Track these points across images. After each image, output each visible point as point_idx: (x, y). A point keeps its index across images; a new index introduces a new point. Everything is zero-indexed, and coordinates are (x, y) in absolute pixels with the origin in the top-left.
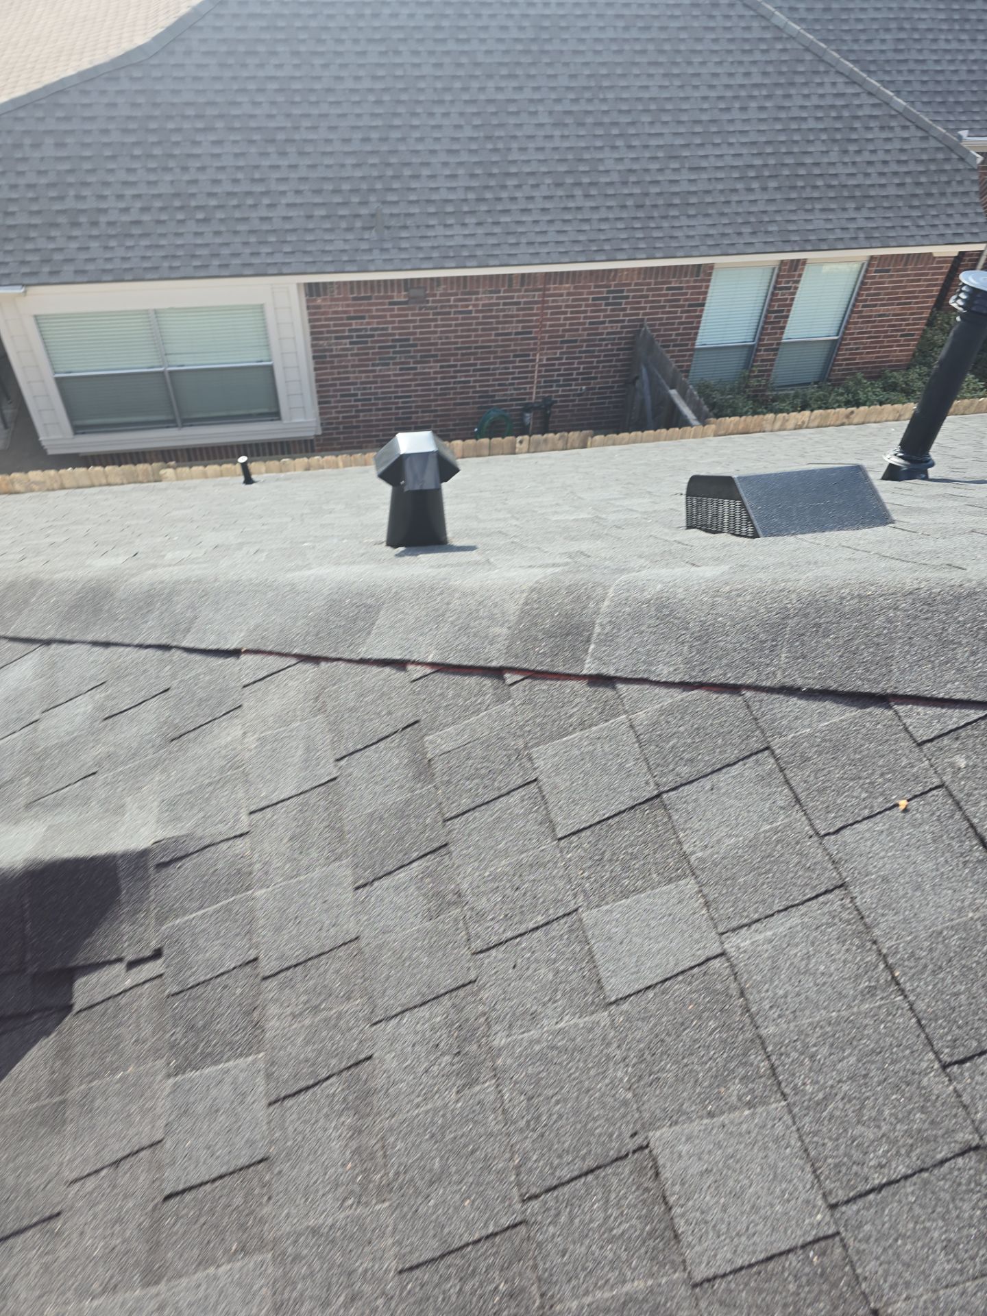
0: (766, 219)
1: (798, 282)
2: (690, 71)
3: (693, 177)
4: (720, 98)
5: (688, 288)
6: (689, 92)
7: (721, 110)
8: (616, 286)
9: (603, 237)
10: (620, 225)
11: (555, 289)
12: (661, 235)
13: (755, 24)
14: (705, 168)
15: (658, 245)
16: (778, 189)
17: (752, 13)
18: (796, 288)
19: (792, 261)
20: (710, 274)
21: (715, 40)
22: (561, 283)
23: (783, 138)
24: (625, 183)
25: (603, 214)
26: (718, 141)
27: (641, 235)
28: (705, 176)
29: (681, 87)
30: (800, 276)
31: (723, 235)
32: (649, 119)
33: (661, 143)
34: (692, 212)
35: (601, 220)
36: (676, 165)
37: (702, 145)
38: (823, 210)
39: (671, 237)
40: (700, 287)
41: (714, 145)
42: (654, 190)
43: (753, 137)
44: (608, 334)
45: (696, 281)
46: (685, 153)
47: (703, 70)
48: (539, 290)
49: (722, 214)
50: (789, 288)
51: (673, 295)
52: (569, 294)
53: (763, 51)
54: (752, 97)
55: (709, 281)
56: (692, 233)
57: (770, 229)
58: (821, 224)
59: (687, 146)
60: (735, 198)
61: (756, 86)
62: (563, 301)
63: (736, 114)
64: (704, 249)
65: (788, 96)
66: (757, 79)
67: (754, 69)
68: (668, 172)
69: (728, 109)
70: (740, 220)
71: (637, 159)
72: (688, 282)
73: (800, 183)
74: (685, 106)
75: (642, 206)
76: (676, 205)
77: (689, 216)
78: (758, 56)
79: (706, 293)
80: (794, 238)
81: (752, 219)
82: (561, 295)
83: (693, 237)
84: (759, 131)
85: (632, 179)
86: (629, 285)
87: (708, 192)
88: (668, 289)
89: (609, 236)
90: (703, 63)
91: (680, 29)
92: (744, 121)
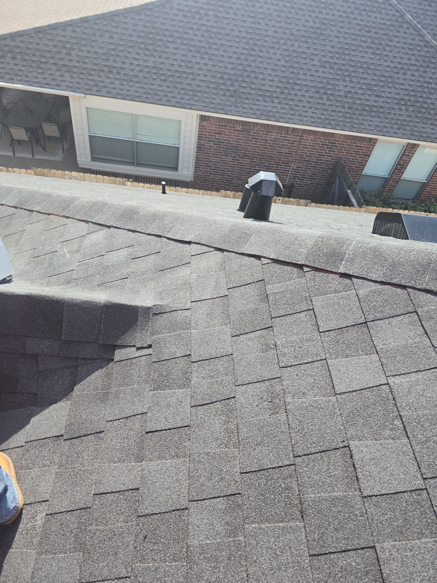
0: (405, 123)
1: (414, 154)
2: (385, 53)
3: (376, 99)
4: (395, 67)
5: (364, 147)
6: (382, 62)
7: (395, 72)
8: (333, 140)
9: (332, 118)
10: (340, 115)
11: (306, 137)
12: (357, 122)
13: (417, 38)
14: (383, 96)
15: (355, 126)
16: (413, 111)
17: (417, 33)
18: (412, 156)
19: (413, 144)
20: (375, 143)
21: (398, 42)
22: (309, 135)
23: (419, 89)
24: (346, 97)
25: (334, 108)
26: (390, 85)
27: (349, 121)
28: (382, 100)
29: (379, 59)
30: (415, 151)
31: (385, 127)
32: (362, 71)
33: (366, 82)
34: (373, 114)
35: (333, 111)
36: (370, 93)
37: (383, 86)
38: (431, 124)
39: (362, 124)
40: (370, 148)
41: (388, 87)
42: (358, 102)
43: (406, 87)
44: (325, 161)
45: (368, 145)
46: (375, 88)
47: (390, 54)
48: (299, 136)
49: (386, 118)
50: (409, 156)
51: (357, 149)
52: (311, 140)
53: (418, 50)
54: (409, 69)
55: (374, 146)
56: (371, 124)
57: (406, 128)
58: (429, 130)
59: (377, 85)
60: (393, 112)
61: (412, 65)
62: (308, 143)
63: (401, 76)
64: (375, 132)
65: (426, 72)
66: (413, 62)
67: (412, 58)
68: (366, 95)
69: (398, 73)
70: (393, 122)
71: (354, 87)
72: (365, 145)
73: (423, 111)
74: (379, 68)
75: (351, 108)
76: (367, 110)
77: (371, 116)
78: (415, 52)
79: (372, 151)
80: (416, 134)
81: (399, 123)
82: (308, 140)
83: (371, 125)
84: (409, 85)
85: (350, 95)
86: (339, 141)
87: (382, 107)
88: (355, 146)
89: (335, 118)
90: (391, 51)
91: (383, 34)
92: (404, 79)
